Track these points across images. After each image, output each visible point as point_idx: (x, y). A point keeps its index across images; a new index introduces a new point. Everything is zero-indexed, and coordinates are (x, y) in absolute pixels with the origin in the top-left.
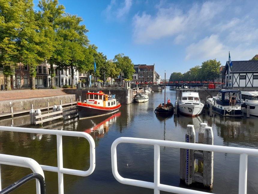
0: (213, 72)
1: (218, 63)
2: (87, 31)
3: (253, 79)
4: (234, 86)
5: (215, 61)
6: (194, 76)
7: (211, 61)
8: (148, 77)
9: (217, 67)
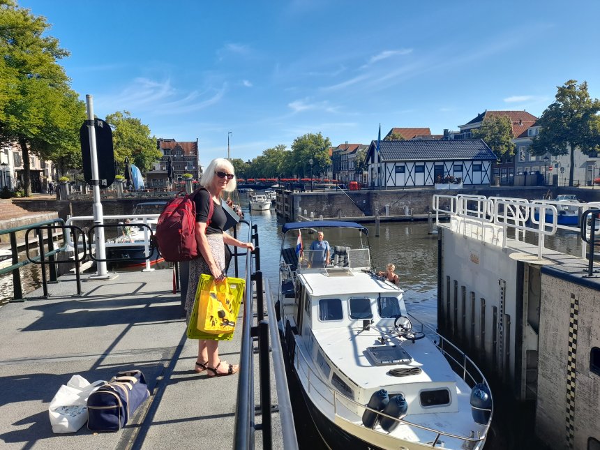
0: (319, 158)
1: (326, 141)
2: (65, 54)
3: (416, 172)
4: (388, 184)
5: (320, 137)
6: (274, 167)
7: (311, 136)
8: (186, 168)
9: (324, 149)
